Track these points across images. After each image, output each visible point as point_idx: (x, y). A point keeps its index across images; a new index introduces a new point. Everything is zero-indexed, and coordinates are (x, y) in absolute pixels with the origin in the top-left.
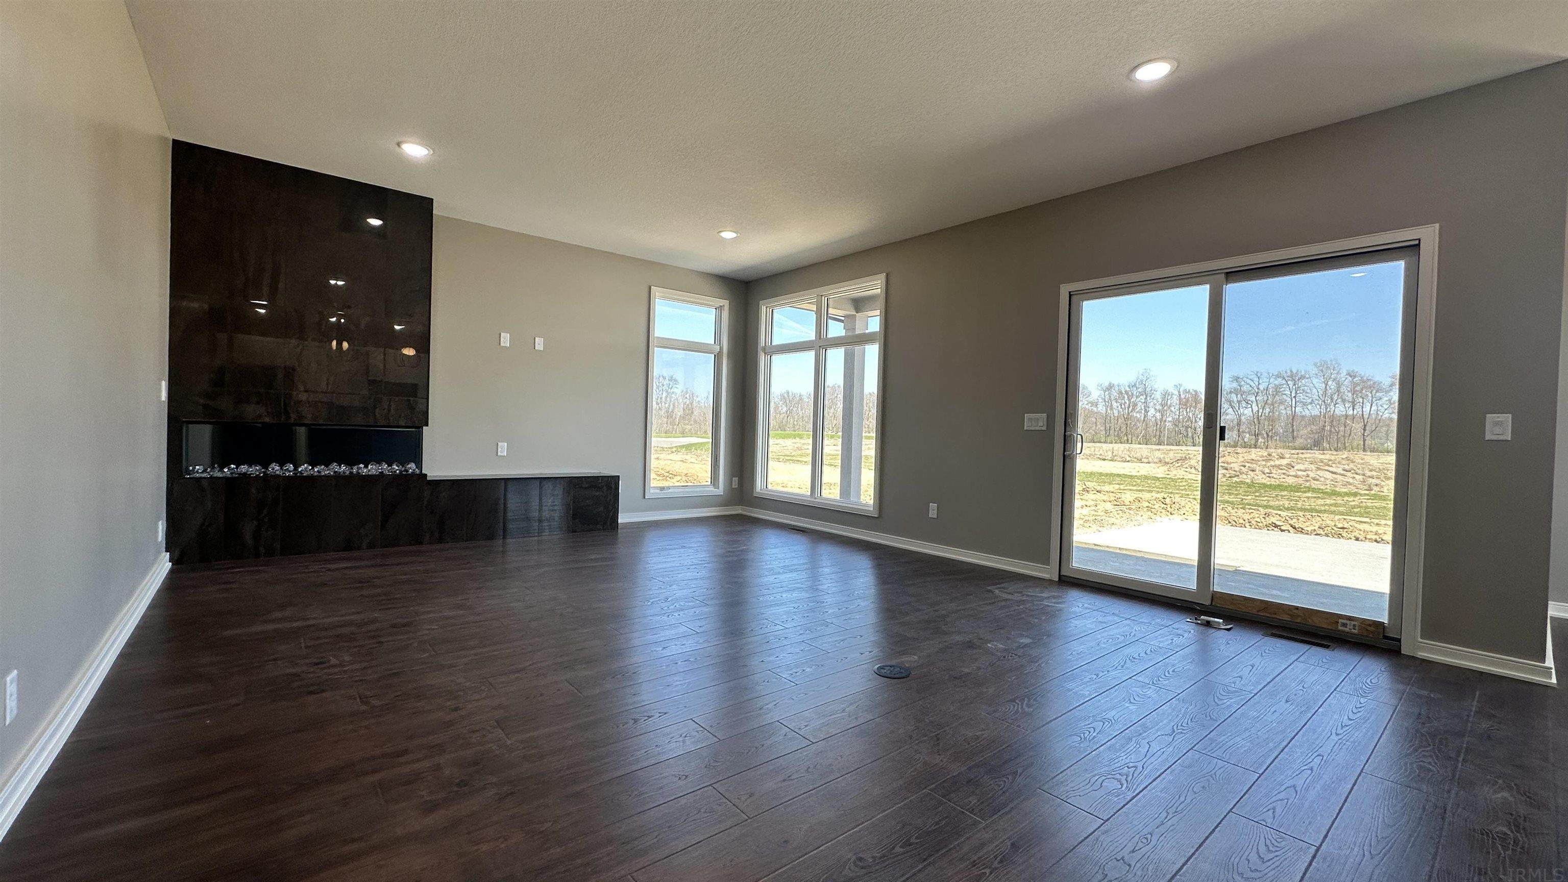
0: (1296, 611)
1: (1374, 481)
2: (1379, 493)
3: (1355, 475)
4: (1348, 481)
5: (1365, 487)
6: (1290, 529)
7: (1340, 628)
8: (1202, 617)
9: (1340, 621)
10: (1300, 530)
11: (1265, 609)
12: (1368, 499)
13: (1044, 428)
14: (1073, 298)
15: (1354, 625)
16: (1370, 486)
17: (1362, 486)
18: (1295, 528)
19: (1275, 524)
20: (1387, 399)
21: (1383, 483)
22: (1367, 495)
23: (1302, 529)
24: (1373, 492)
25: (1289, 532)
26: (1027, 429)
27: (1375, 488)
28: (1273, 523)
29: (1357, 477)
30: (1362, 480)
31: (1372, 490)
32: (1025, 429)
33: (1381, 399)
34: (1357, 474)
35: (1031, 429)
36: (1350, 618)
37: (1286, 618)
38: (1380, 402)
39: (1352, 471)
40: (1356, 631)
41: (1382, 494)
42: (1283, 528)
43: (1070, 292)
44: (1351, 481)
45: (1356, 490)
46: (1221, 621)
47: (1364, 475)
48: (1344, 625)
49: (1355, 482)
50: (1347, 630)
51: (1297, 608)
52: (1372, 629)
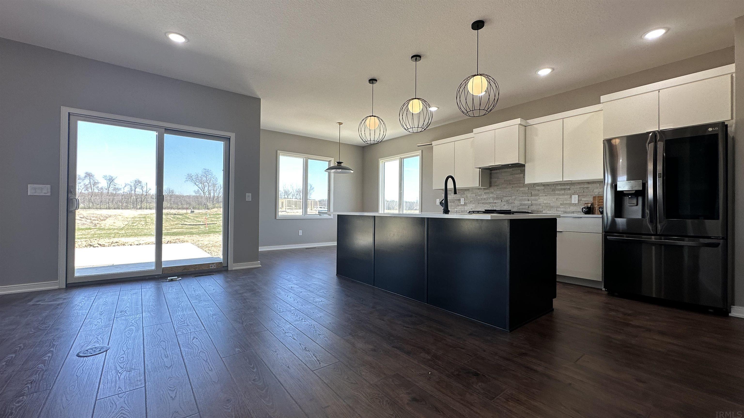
0: (196, 266)
1: (97, 222)
2: (100, 227)
3: (87, 220)
4: (84, 223)
5: (93, 225)
6: (99, 246)
7: (210, 268)
8: (168, 278)
9: (210, 265)
10: (103, 245)
11: (184, 269)
12: (97, 230)
13: (49, 194)
14: (71, 117)
15: (215, 266)
16: (95, 224)
17: (91, 225)
18: (100, 245)
19: (90, 244)
20: (83, 183)
21: (100, 223)
22: (95, 228)
23: (104, 245)
24: (97, 227)
25: (98, 247)
26: (31, 194)
27: (98, 225)
28: (89, 244)
29: (88, 220)
30: (90, 222)
31: (97, 226)
32: (29, 194)
33: (80, 183)
34: (87, 219)
35: (35, 194)
36: (213, 264)
37: (193, 270)
38: (80, 185)
39: (85, 218)
40: (215, 267)
41: (102, 227)
42: (94, 246)
43: (69, 113)
44: (85, 222)
45: (89, 227)
46: (177, 277)
47: (91, 219)
48: (212, 266)
49: (87, 223)
50: (212, 268)
51: (196, 265)
52: (219, 265)
